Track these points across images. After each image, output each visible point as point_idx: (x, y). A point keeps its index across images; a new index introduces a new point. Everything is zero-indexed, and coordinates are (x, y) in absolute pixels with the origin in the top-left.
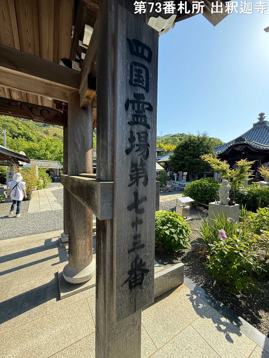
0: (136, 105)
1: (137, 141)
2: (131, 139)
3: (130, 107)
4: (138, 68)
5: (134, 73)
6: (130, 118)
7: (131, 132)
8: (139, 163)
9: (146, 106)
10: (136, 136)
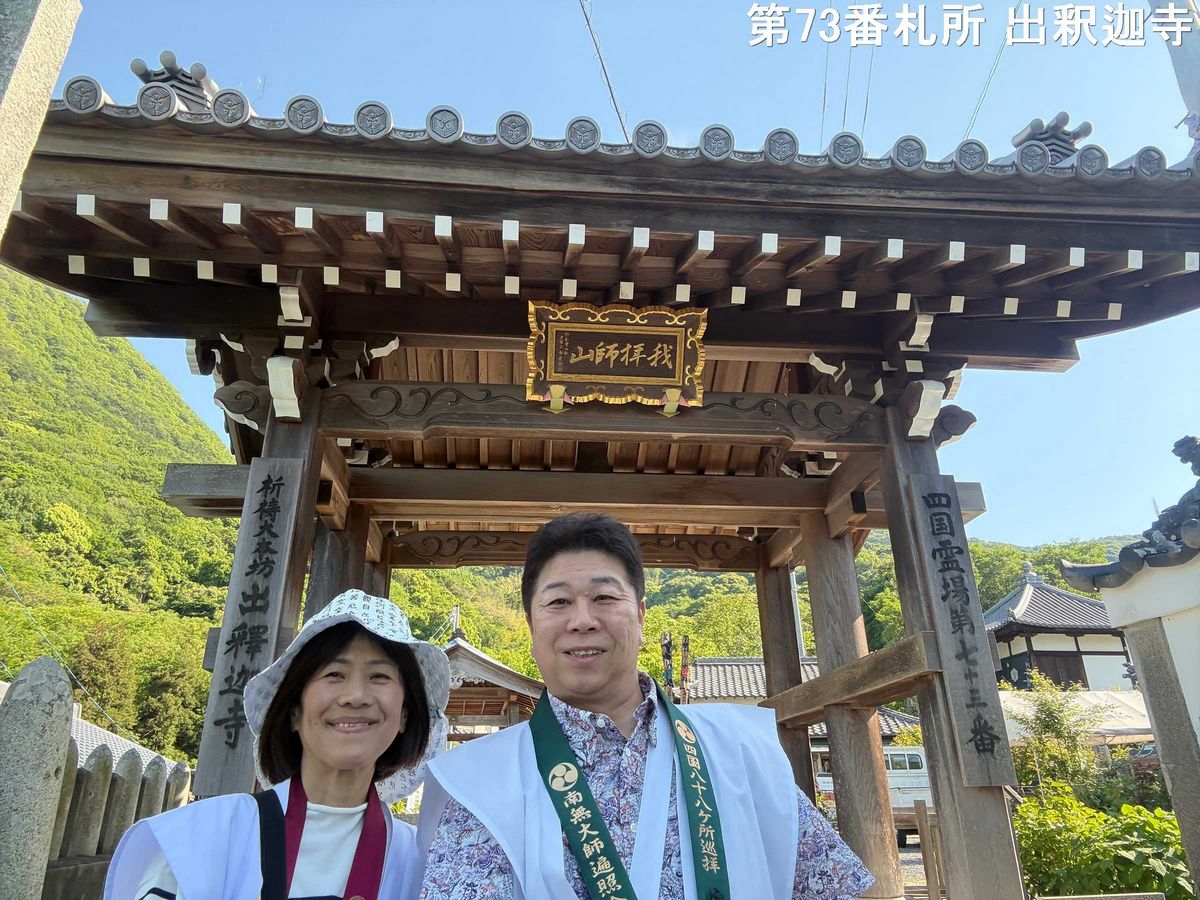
0: (943, 552)
1: (952, 587)
2: (946, 586)
3: (938, 555)
4: (938, 517)
5: (935, 523)
6: (940, 566)
7: (944, 579)
8: (959, 610)
9: (955, 550)
10: (950, 582)
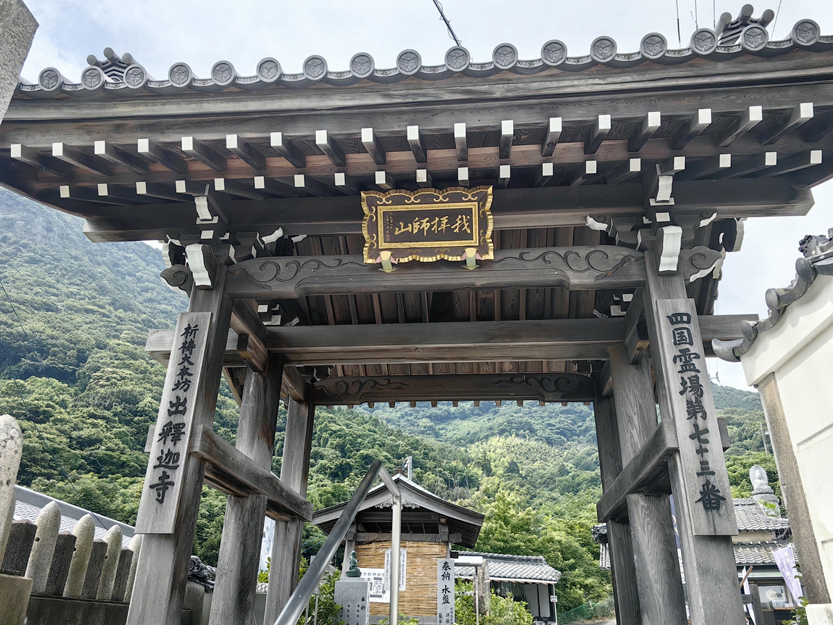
0: (683, 358)
1: (689, 384)
2: (683, 383)
3: (678, 359)
4: (679, 331)
5: (677, 336)
6: (679, 368)
7: (682, 378)
8: (694, 401)
9: (692, 356)
10: (687, 380)
